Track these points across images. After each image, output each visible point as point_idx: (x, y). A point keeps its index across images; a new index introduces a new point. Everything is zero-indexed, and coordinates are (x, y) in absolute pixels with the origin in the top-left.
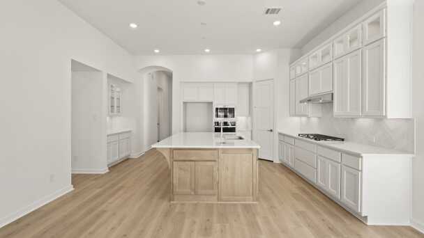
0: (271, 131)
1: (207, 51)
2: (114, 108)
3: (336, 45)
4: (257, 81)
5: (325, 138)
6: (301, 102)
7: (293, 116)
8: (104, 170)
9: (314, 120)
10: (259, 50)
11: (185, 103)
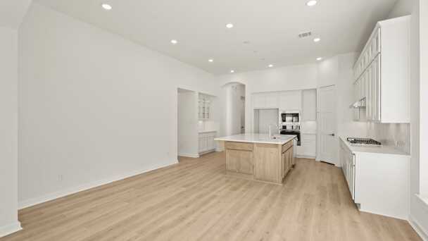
0: (333, 135)
1: (271, 66)
2: (205, 115)
4: (321, 87)
8: (196, 155)
10: (319, 59)
11: (255, 110)
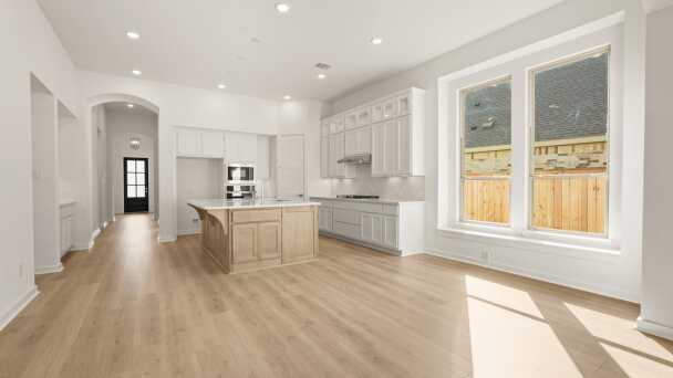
0: (301, 196)
3: (374, 110)
4: (283, 135)
5: (360, 197)
6: (339, 162)
7: (324, 178)
9: (348, 182)
10: (287, 97)
11: (178, 158)
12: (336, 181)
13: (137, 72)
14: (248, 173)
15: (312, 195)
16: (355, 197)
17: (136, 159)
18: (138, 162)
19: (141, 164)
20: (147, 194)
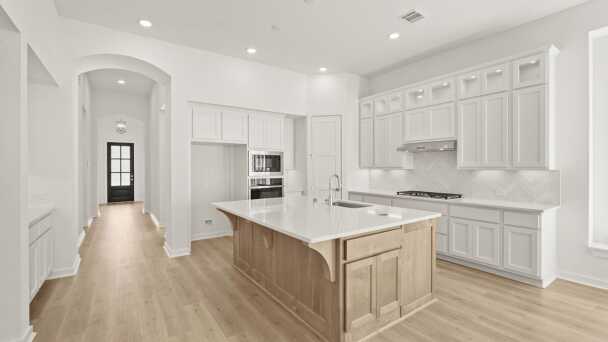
4: (313, 116)
10: (323, 69)
11: (193, 143)
12: (377, 173)
13: (146, 24)
14: (275, 162)
15: (351, 190)
16: (410, 193)
17: (120, 144)
18: (123, 148)
19: (126, 150)
20: (132, 182)
